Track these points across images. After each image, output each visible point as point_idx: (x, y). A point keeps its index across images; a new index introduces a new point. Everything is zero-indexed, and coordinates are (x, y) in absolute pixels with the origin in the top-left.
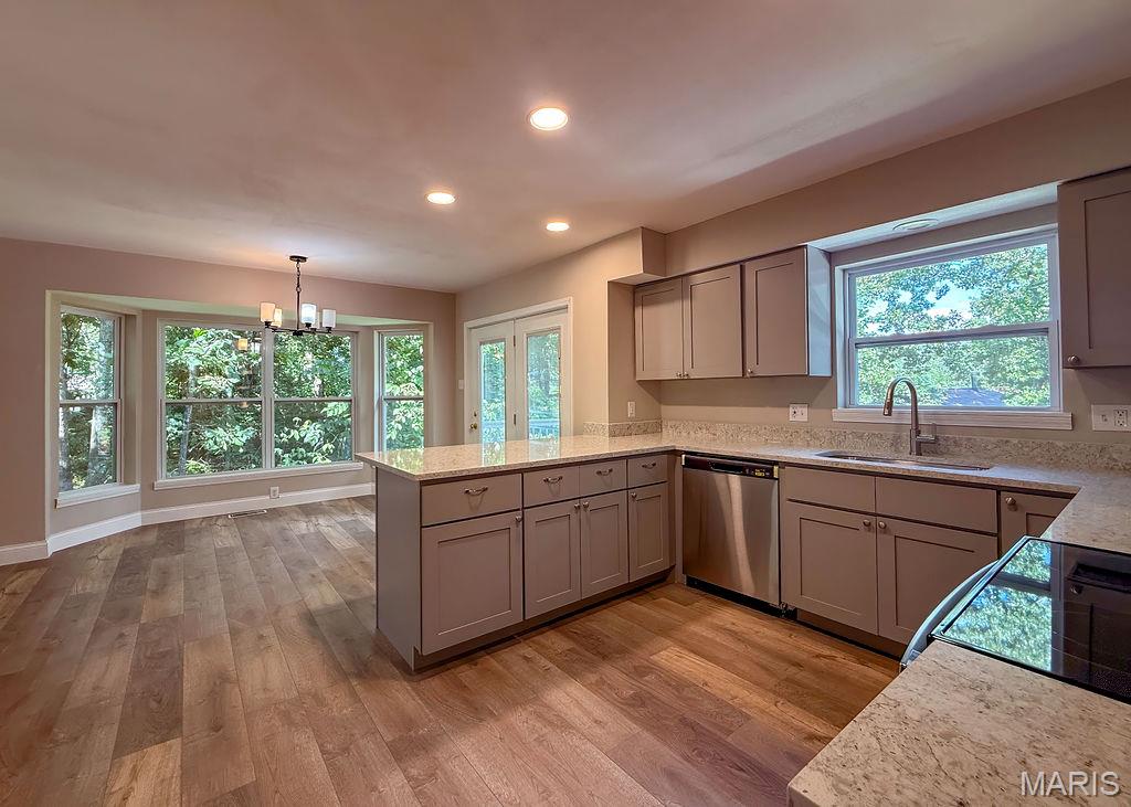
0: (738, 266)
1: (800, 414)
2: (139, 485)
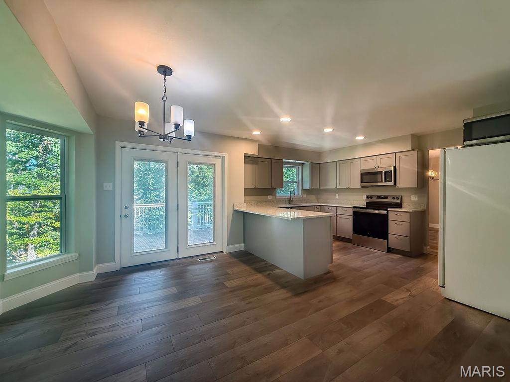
0: (270, 159)
1: (270, 197)
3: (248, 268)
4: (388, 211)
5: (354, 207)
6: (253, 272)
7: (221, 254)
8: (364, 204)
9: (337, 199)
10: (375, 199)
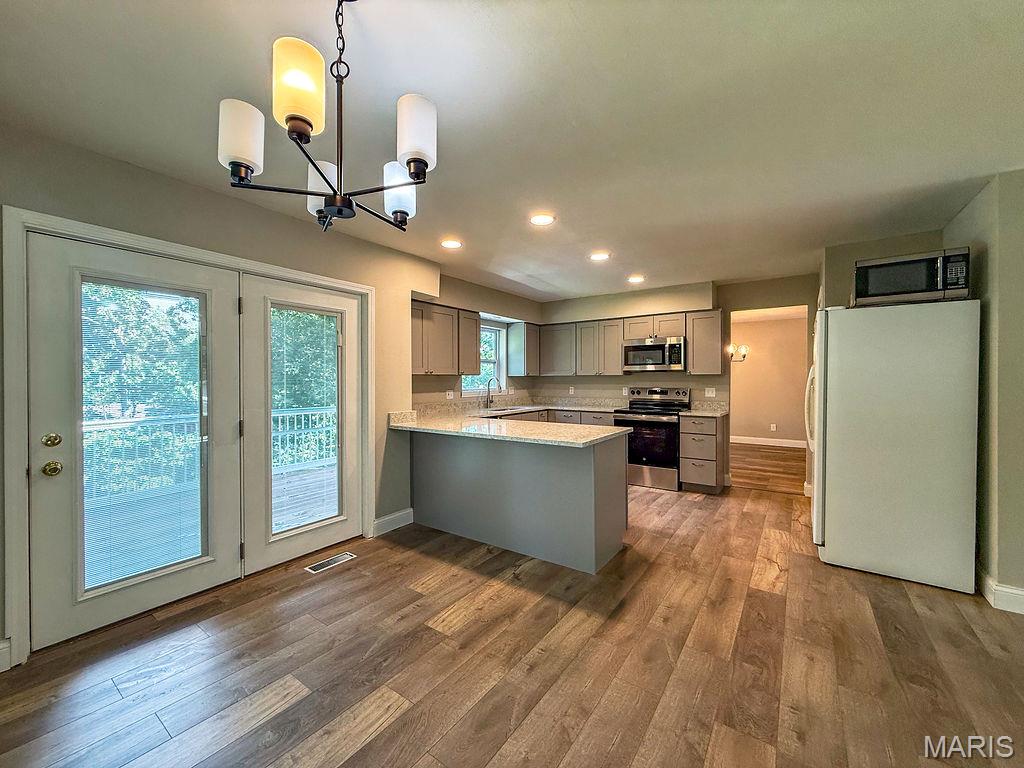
0: (457, 311)
1: (450, 395)
3: (455, 570)
4: (679, 416)
5: (616, 412)
6: (479, 580)
7: (360, 542)
8: (625, 406)
9: (572, 397)
10: (645, 396)
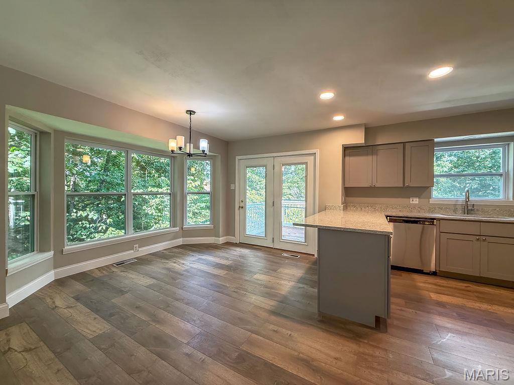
0: (402, 144)
1: (416, 201)
2: (52, 252)
